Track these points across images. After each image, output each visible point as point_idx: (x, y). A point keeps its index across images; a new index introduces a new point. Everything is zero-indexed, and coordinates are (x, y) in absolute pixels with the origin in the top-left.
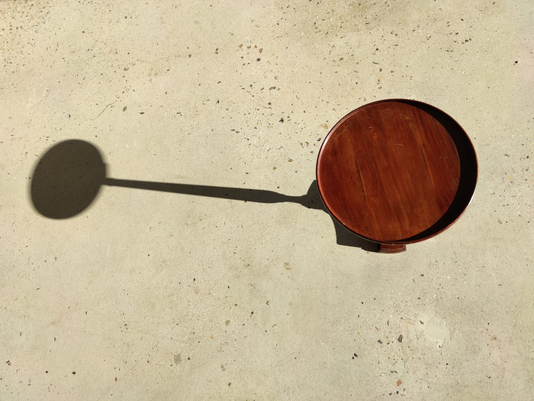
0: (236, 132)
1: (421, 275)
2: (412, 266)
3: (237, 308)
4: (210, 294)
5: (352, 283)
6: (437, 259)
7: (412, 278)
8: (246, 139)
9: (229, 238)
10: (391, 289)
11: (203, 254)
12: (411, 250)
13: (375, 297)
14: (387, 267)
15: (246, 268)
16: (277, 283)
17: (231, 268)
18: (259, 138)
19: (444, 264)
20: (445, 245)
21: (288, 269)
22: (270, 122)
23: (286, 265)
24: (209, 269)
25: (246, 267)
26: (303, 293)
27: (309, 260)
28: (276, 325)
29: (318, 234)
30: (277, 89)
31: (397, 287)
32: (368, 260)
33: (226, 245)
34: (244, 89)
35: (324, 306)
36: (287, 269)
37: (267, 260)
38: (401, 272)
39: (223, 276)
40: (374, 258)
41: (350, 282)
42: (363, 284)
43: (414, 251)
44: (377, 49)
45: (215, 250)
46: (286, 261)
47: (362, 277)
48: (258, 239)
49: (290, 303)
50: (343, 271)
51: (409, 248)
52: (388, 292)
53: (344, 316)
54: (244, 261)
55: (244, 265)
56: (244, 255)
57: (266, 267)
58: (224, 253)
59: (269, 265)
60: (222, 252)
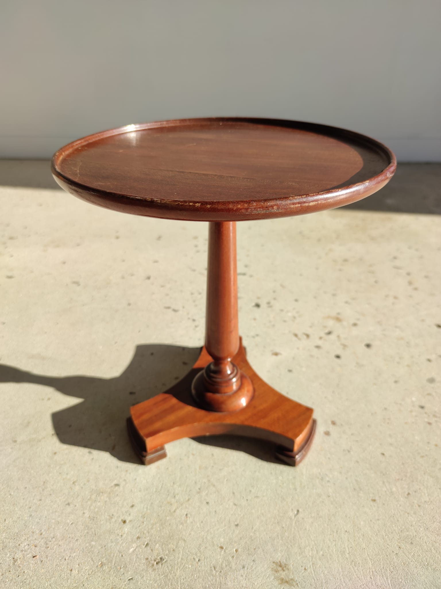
9: (115, 482)
11: (31, 516)
15: (150, 570)
17: (102, 565)
21: (287, 582)
23: (280, 569)
24: (32, 561)
25: (153, 565)
27: (347, 558)
33: (104, 497)
36: (283, 582)
37: (219, 550)
45: (69, 509)
46: (279, 557)
48: (198, 490)
54: (148, 548)
55: (147, 559)
56: (152, 528)
57: (214, 572)
58: (92, 519)
59: (224, 565)
60: (87, 515)
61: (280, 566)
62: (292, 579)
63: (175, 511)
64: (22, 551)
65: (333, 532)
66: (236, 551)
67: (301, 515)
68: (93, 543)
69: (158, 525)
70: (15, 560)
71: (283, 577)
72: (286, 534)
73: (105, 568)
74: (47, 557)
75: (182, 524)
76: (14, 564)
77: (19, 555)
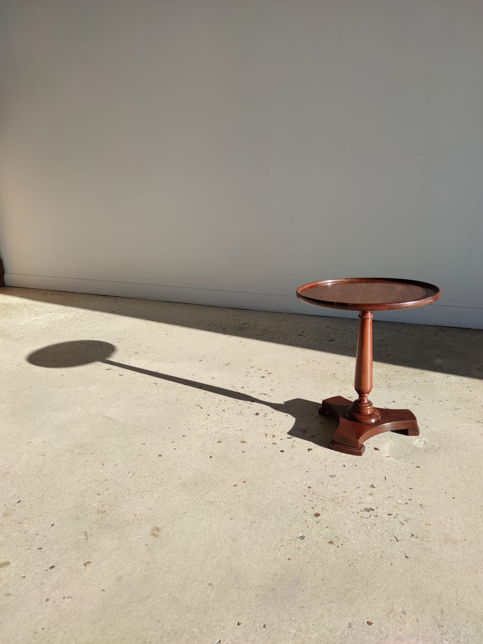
0: (201, 408)
1: (368, 622)
2: (357, 602)
3: (38, 552)
4: (20, 522)
5: (239, 588)
6: (406, 609)
7: (349, 620)
8: (207, 415)
9: (106, 479)
10: (301, 623)
11: (60, 482)
12: (363, 580)
13: (267, 624)
14: (311, 589)
15: (97, 514)
16: (123, 546)
17: (78, 506)
18: (222, 418)
19: (417, 620)
20: (426, 595)
21: (155, 535)
22: (242, 411)
23: (156, 530)
24: (50, 498)
25: (99, 512)
26: (151, 572)
27: (193, 536)
28: (71, 598)
29: (228, 514)
30: (268, 395)
31: (314, 623)
32: (284, 568)
33: (97, 483)
34: (234, 387)
35: (170, 602)
36: (153, 535)
37: (134, 515)
38: (332, 605)
39: (59, 511)
40: (295, 568)
41: (236, 586)
42: (256, 597)
43: (367, 584)
44: (394, 402)
45: (78, 483)
46: (159, 526)
47: (261, 586)
48: (143, 492)
49: (120, 577)
50: (235, 568)
51: (361, 578)
52: (295, 626)
53: (193, 630)
54: (102, 506)
55: (99, 510)
56: (109, 500)
57: (125, 522)
58: (85, 489)
59: (131, 521)
60: (84, 488)
61: (157, 529)
62: (158, 535)
63: (125, 497)
64: (48, 493)
65: (196, 525)
66: (141, 518)
67: (186, 514)
68: (80, 498)
69: (113, 499)
70: (43, 495)
71: (155, 533)
72: (171, 519)
73: (78, 508)
74: (57, 498)
75: (124, 502)
76: (42, 497)
77: (46, 494)
